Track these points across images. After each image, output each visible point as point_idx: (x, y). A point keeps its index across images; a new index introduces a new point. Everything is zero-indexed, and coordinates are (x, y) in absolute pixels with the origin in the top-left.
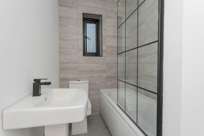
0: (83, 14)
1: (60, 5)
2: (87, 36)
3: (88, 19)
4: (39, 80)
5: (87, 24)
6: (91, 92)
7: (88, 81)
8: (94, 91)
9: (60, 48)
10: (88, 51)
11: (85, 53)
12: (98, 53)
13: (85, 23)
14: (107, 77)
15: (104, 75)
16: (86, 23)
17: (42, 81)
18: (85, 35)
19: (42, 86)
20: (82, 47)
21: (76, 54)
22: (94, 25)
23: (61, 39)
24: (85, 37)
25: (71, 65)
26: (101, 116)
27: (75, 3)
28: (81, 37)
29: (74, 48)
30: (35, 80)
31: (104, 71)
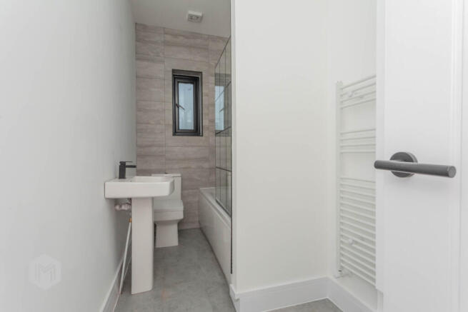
0: (173, 71)
1: (137, 59)
2: (180, 104)
3: (179, 77)
4: (125, 163)
5: (180, 84)
6: (186, 192)
7: (179, 175)
8: (190, 191)
9: (137, 123)
10: (180, 128)
11: (176, 131)
12: (196, 131)
13: (176, 83)
14: (210, 169)
15: (206, 165)
16: (178, 82)
17: (127, 164)
18: (177, 102)
19: (127, 169)
20: (171, 122)
21: (162, 133)
22: (191, 86)
23: (139, 109)
24: (176, 106)
25: (154, 149)
26: (202, 231)
27: (161, 54)
28: (170, 106)
29: (160, 124)
30: (121, 162)
31: (206, 159)
